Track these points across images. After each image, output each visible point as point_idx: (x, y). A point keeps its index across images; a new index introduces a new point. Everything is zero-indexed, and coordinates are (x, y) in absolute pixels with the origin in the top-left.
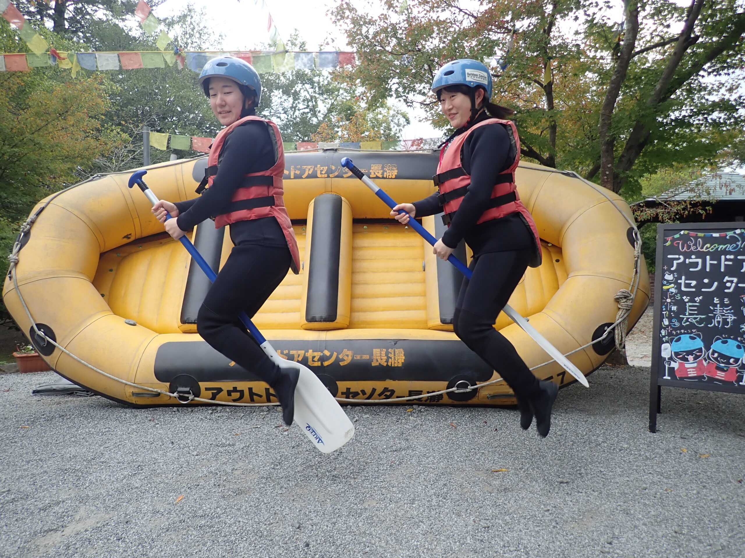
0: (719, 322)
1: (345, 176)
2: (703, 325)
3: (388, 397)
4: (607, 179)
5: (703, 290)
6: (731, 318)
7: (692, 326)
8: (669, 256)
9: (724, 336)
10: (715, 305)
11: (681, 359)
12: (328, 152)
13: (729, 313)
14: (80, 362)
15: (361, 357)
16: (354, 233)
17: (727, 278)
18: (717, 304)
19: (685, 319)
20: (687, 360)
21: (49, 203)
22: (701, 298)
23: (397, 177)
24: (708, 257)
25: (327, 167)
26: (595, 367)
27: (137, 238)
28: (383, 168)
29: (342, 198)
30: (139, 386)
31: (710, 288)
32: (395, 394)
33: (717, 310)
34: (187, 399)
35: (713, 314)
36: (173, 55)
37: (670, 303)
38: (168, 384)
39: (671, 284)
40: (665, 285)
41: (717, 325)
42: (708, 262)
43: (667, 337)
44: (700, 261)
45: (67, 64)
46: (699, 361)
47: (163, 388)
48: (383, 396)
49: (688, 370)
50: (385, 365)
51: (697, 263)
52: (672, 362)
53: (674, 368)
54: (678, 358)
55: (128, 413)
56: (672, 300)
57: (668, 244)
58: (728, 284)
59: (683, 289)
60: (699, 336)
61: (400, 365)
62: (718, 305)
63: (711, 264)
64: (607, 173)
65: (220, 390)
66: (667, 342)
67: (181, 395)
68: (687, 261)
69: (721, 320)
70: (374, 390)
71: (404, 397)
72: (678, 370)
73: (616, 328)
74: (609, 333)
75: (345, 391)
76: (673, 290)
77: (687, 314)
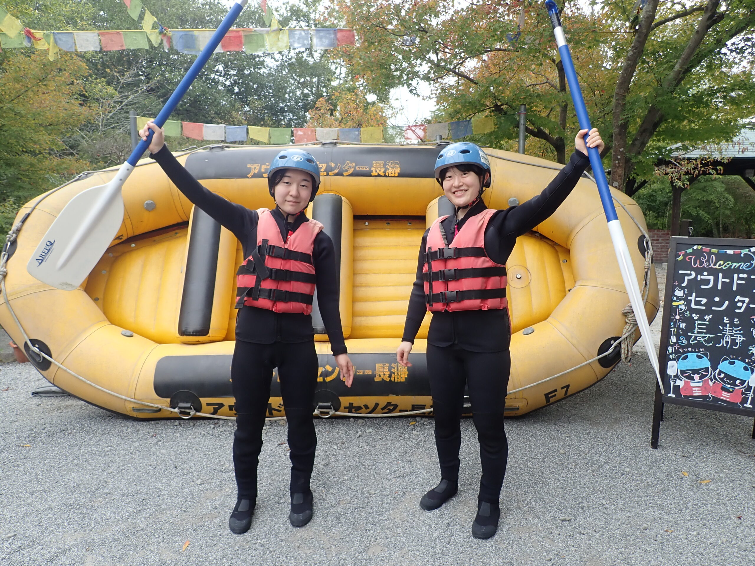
0: (727, 342)
1: (345, 174)
2: (711, 344)
3: (390, 411)
4: (619, 163)
5: (713, 308)
6: (740, 339)
7: (699, 345)
8: (681, 272)
9: (731, 357)
10: (725, 325)
11: (687, 377)
12: (326, 146)
13: (738, 334)
14: (78, 379)
15: (364, 372)
16: (355, 230)
17: (738, 298)
18: (727, 323)
19: (693, 337)
20: (693, 379)
21: (34, 209)
22: (711, 316)
23: (400, 175)
24: (720, 275)
25: (326, 165)
26: (599, 379)
27: (129, 236)
28: (385, 165)
29: (343, 198)
30: (139, 402)
31: (721, 307)
32: (398, 408)
33: (726, 330)
34: (188, 414)
35: (721, 333)
36: (158, 34)
37: (679, 320)
38: (169, 400)
39: (680, 300)
40: (675, 301)
41: (725, 345)
42: (720, 280)
43: (674, 355)
44: (712, 278)
45: (44, 45)
46: (705, 380)
47: (164, 403)
48: (386, 410)
49: (693, 389)
50: (388, 381)
51: (709, 280)
52: (677, 380)
53: (679, 386)
54: (684, 377)
55: (129, 428)
56: (680, 317)
57: (680, 258)
58: (740, 304)
59: (693, 306)
60: (706, 355)
61: (403, 380)
62: (728, 325)
63: (723, 282)
64: (619, 157)
65: (221, 405)
66: (673, 359)
67: (183, 410)
68: (699, 278)
69: (730, 340)
70: (377, 405)
71: (407, 411)
72: (682, 388)
73: (623, 342)
74: (615, 347)
75: (348, 405)
76: (683, 307)
77: (696, 332)
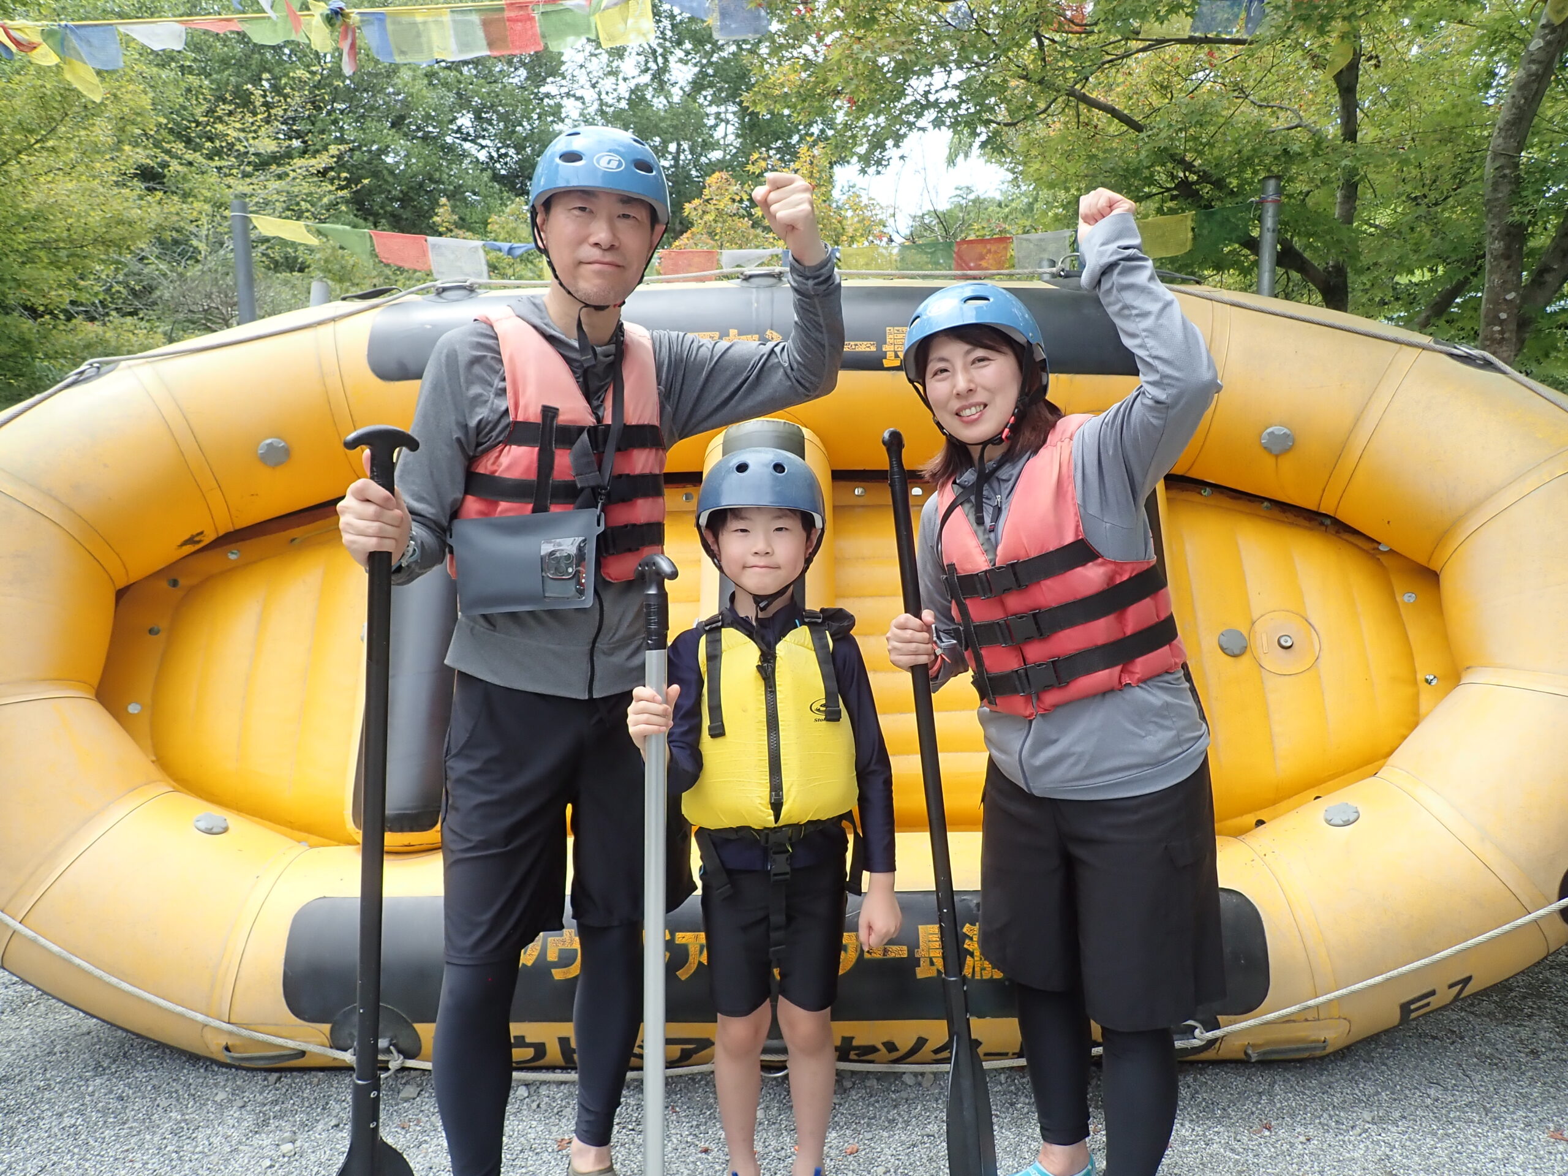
12: (755, 283)
14: (70, 962)
27: (221, 533)
29: (805, 429)
30: (245, 1032)
38: (327, 1027)
47: (313, 1037)
70: (921, 1041)
71: (1006, 1055)
